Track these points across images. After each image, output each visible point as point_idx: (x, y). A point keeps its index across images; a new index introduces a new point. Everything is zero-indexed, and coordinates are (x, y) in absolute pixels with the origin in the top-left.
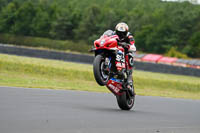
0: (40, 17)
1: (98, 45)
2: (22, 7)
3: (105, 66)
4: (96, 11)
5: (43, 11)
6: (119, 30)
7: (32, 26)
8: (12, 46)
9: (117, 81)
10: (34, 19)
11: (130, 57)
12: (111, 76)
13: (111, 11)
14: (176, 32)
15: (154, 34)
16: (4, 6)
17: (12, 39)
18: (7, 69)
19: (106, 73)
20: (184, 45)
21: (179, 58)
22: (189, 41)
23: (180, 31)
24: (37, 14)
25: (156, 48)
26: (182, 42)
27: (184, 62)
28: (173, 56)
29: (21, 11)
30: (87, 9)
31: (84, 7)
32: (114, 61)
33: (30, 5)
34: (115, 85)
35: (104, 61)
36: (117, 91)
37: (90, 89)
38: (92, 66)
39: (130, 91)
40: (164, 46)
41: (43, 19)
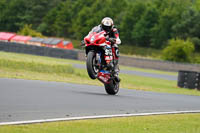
1: (88, 42)
14: (30, 9)
15: (7, 11)
20: (40, 22)
21: (34, 36)
22: (44, 18)
23: (35, 8)
25: (8, 25)
26: (36, 19)
27: (39, 41)
28: (26, 35)
35: (95, 56)
40: (17, 24)
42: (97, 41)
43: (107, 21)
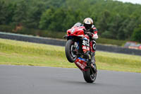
0: (69, 18)
1: (69, 33)
2: (56, 12)
3: (74, 48)
4: (107, 15)
5: (71, 14)
6: (86, 23)
7: (64, 25)
8: (49, 39)
9: (83, 60)
10: (65, 20)
11: (94, 43)
12: (79, 56)
13: (118, 15)
16: (45, 11)
17: (49, 34)
18: (46, 54)
19: (75, 53)
24: (67, 17)
29: (56, 15)
30: (101, 13)
31: (99, 12)
32: (81, 45)
33: (62, 11)
34: (81, 62)
35: (73, 44)
36: (83, 67)
37: (103, 68)
38: (64, 48)
39: (93, 69)
41: (71, 20)
42: (76, 33)
43: (88, 21)
